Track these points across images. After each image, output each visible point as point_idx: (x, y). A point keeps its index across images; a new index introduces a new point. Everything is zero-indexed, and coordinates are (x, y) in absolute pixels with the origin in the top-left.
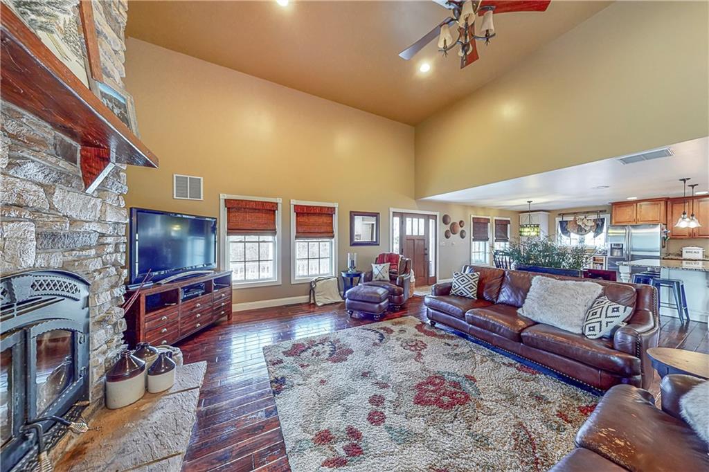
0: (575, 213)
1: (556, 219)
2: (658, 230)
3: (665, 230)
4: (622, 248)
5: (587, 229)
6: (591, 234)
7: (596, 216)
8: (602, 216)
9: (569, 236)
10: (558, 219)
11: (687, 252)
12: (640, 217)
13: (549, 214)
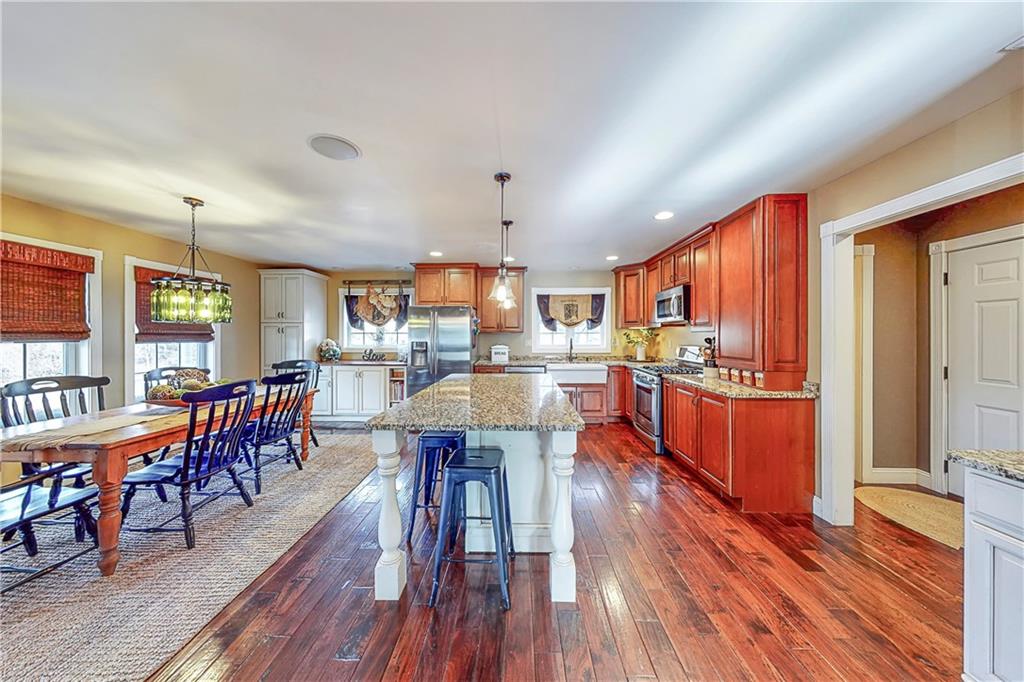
0: (369, 282)
1: (340, 290)
2: (466, 320)
3: (475, 318)
4: (426, 351)
5: (386, 313)
6: (391, 324)
7: (397, 290)
8: (406, 291)
9: (362, 327)
10: (343, 292)
11: (496, 353)
12: (449, 294)
13: (327, 278)
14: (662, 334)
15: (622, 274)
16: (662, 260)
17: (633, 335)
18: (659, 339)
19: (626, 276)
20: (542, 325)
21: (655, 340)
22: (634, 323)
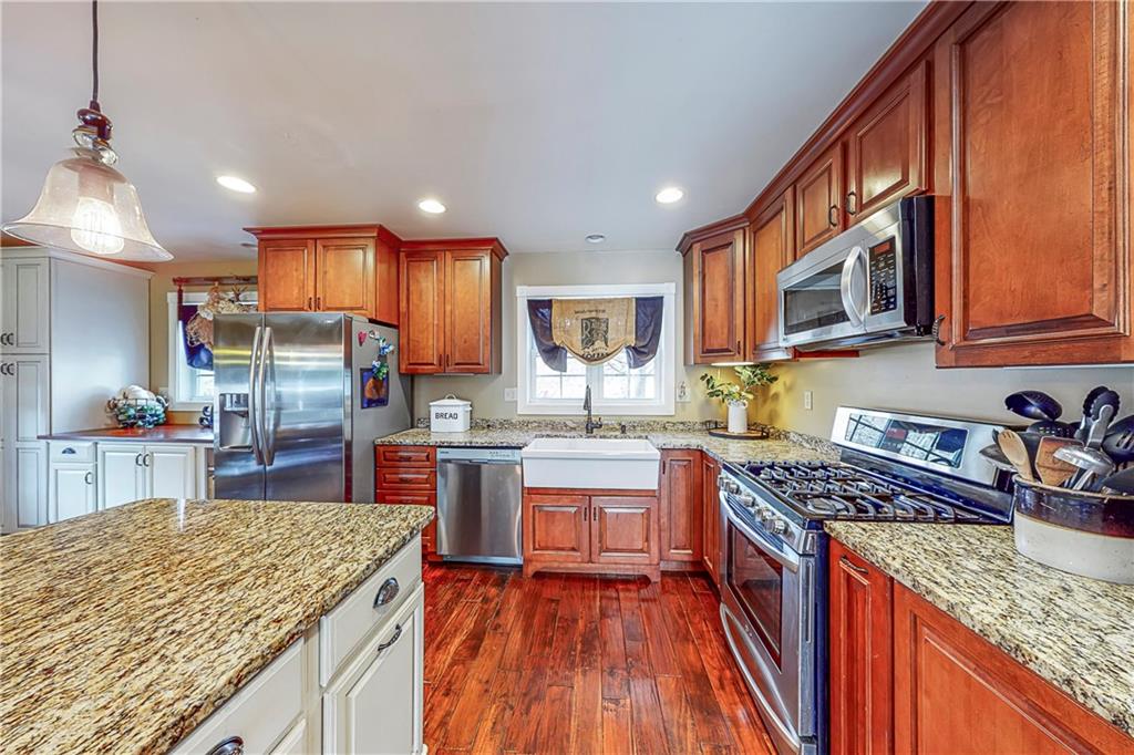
0: (217, 280)
1: (169, 296)
4: (249, 414)
10: (174, 299)
11: (437, 416)
12: (325, 292)
13: (149, 275)
14: (784, 378)
15: (697, 247)
16: (794, 184)
17: (719, 379)
18: (776, 387)
19: (705, 252)
20: (540, 361)
21: (765, 389)
22: (723, 352)
